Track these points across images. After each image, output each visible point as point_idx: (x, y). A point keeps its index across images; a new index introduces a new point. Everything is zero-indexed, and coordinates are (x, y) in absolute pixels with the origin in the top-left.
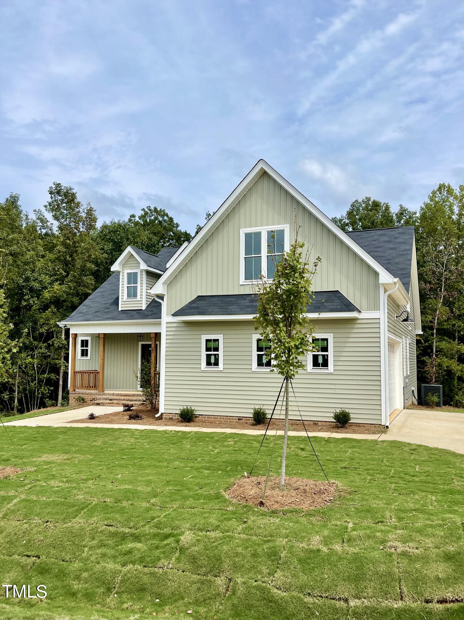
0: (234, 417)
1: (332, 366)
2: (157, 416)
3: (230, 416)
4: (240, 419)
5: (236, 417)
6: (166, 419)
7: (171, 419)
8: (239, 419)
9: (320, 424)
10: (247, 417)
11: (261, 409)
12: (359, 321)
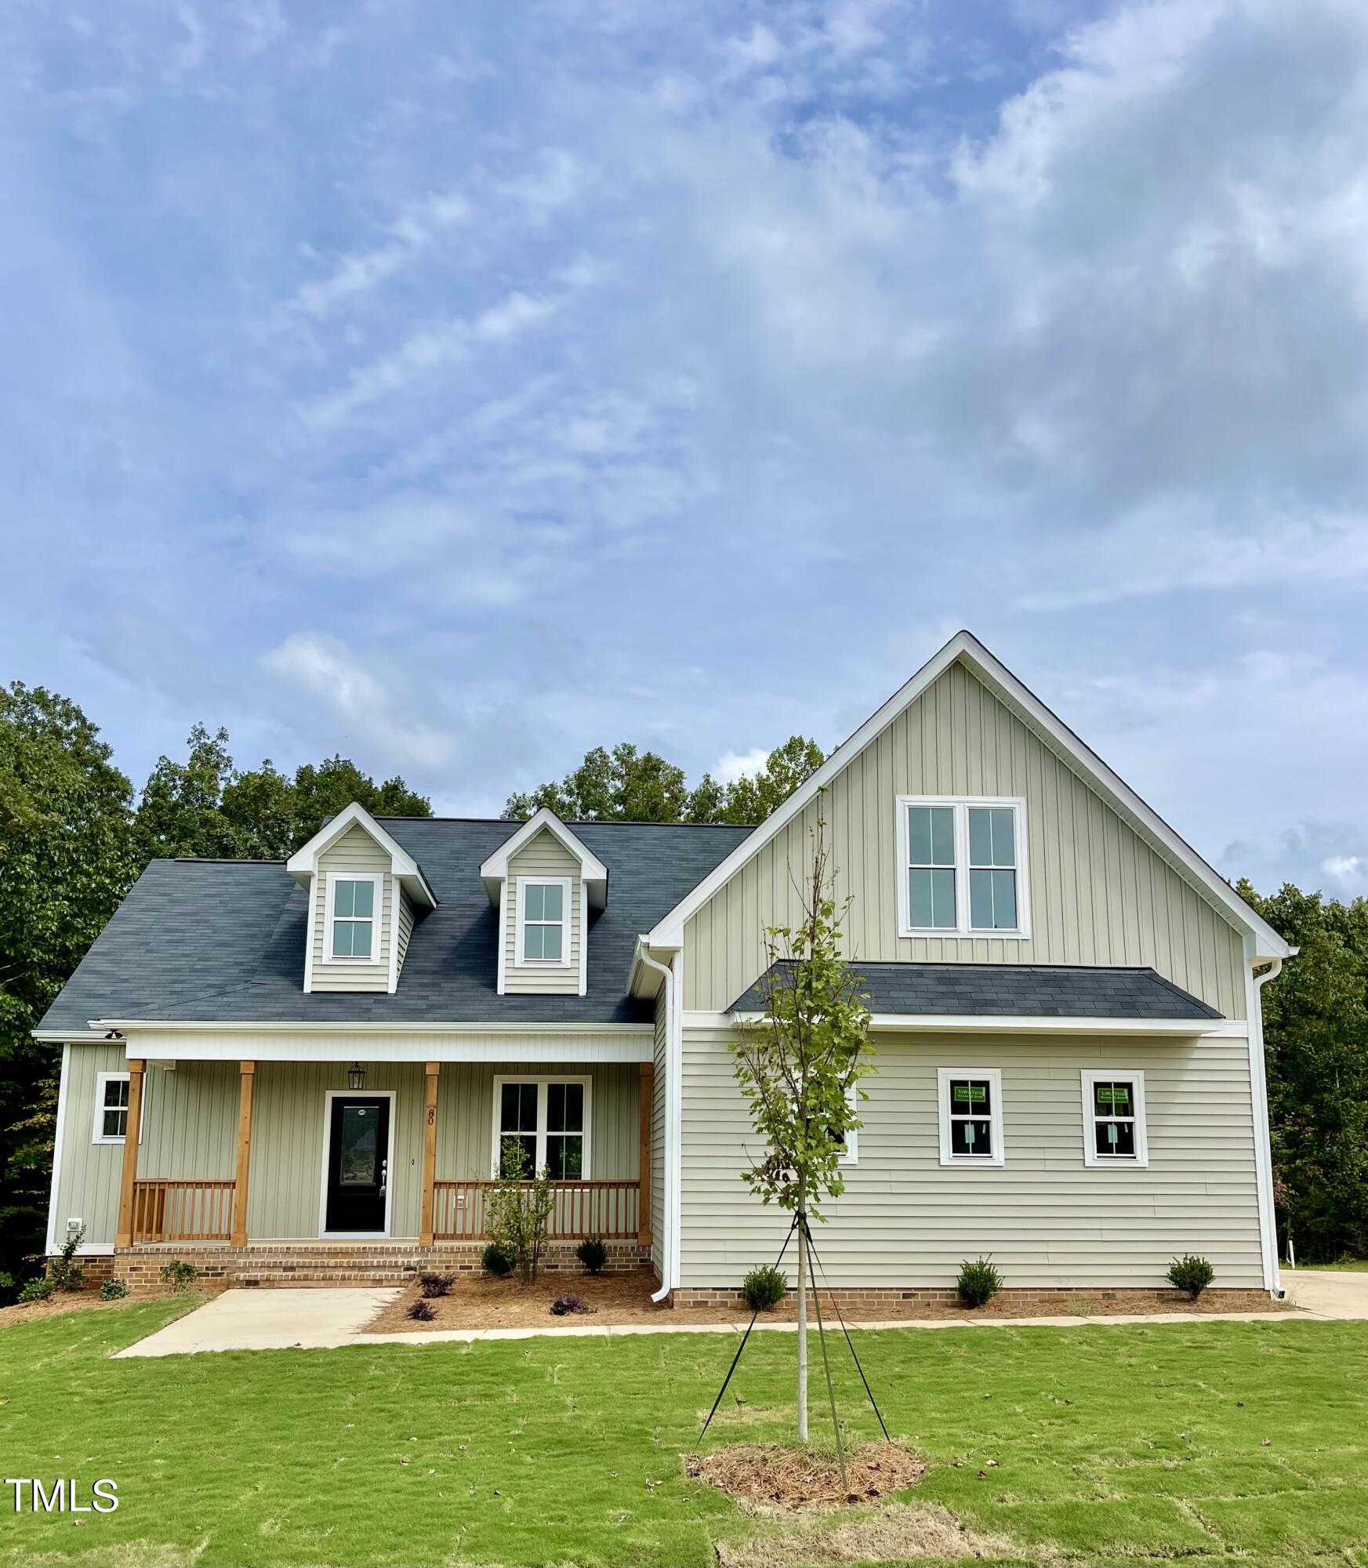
0: (891, 1289)
1: (1146, 1151)
2: (656, 1297)
3: (879, 1289)
4: (908, 1294)
5: (897, 1289)
6: (684, 1305)
7: (698, 1304)
8: (905, 1296)
9: (1119, 1295)
10: (928, 1289)
11: (982, 1265)
12: (1200, 1043)
